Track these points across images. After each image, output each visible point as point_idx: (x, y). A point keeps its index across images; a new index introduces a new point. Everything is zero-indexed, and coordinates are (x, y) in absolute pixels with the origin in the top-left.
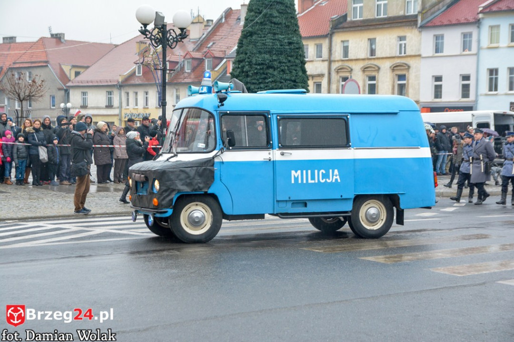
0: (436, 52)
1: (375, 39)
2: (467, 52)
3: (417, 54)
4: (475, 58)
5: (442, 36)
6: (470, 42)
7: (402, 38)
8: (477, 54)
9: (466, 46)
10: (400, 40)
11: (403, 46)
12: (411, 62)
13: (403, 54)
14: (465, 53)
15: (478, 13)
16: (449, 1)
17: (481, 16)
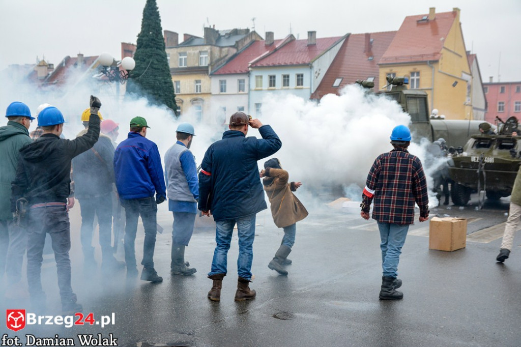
0: (221, 92)
1: (179, 81)
2: (242, 92)
3: (209, 92)
4: (247, 96)
5: (225, 82)
6: (244, 86)
7: (197, 82)
8: (248, 94)
9: (241, 88)
10: (197, 83)
11: (199, 87)
12: (205, 98)
13: (199, 92)
14: (240, 93)
15: (248, 67)
16: (227, 58)
17: (250, 69)
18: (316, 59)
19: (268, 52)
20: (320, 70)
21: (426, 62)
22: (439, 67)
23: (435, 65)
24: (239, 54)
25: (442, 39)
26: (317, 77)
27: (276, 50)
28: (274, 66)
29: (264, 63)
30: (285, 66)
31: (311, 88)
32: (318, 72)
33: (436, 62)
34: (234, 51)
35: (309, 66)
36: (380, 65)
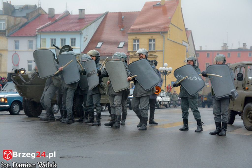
0: (15, 49)
3: (6, 49)
6: (32, 45)
9: (30, 47)
12: (2, 53)
14: (30, 50)
15: (36, 32)
16: (20, 25)
17: (37, 33)
18: (85, 28)
19: (50, 22)
20: (87, 36)
21: (159, 32)
22: (168, 36)
23: (165, 35)
24: (29, 22)
25: (170, 17)
26: (85, 41)
27: (56, 21)
28: (55, 32)
29: (47, 29)
30: (63, 32)
31: (81, 48)
32: (86, 37)
33: (166, 32)
34: (25, 20)
35: (80, 32)
36: (128, 33)
